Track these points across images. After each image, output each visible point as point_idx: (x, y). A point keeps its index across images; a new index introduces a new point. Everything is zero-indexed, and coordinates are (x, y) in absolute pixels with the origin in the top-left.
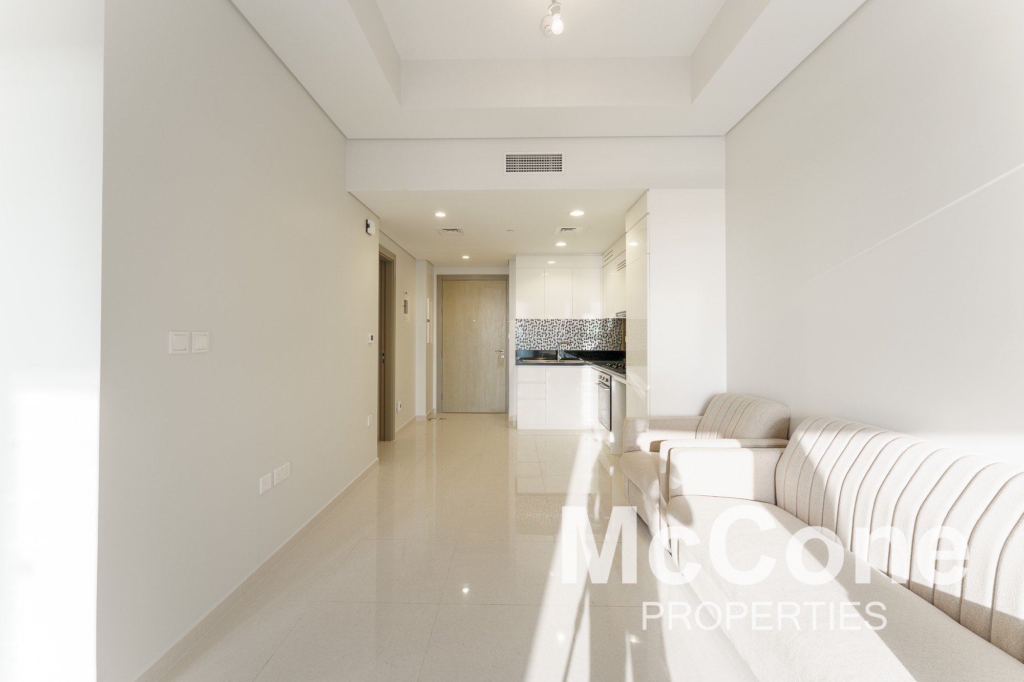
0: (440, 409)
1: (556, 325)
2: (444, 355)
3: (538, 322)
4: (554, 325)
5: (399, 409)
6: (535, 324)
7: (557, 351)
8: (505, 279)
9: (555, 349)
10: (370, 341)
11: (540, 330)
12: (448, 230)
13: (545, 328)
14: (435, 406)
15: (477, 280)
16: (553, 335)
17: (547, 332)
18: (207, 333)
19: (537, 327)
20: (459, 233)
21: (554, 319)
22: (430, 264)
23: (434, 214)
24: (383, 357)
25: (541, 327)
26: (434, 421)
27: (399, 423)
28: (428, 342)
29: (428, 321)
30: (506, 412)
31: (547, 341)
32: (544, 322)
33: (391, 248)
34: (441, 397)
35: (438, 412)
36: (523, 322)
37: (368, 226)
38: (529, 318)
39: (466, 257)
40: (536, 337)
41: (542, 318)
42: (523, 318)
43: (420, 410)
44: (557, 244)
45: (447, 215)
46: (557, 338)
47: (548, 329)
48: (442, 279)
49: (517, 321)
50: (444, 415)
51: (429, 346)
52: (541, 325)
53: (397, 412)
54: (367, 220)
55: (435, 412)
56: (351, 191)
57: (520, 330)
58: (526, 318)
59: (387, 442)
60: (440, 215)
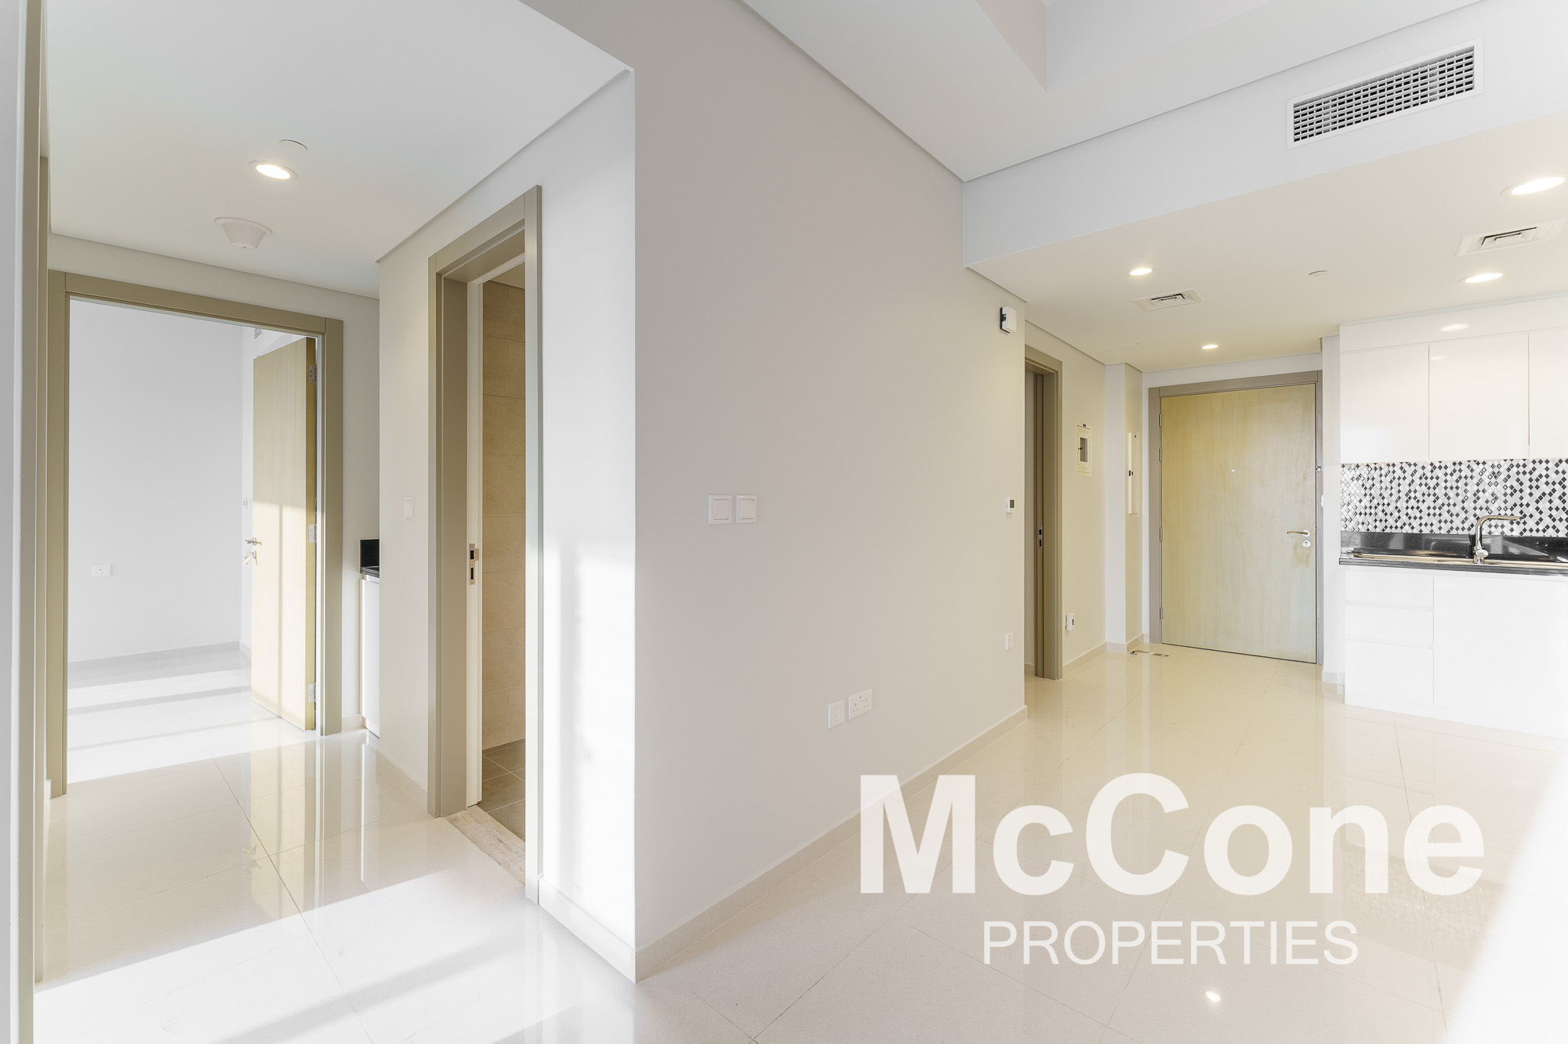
0: (1157, 636)
1: (1469, 474)
2: (1164, 536)
3: (1409, 470)
4: (1463, 474)
5: (1070, 627)
6: (1399, 473)
7: (1473, 538)
8: (1314, 379)
9: (1466, 532)
10: (1009, 509)
11: (1415, 486)
12: (1162, 298)
13: (1432, 483)
14: (1145, 629)
15: (1240, 389)
16: (1460, 498)
17: (1440, 492)
18: (755, 497)
19: (1408, 481)
20: (1187, 301)
21: (1464, 460)
22: (1134, 370)
23: (1127, 273)
24: (1040, 537)
25: (1418, 481)
26: (1145, 659)
27: (1070, 651)
28: (1130, 512)
29: (1130, 473)
30: (1317, 661)
31: (1437, 511)
32: (1430, 468)
33: (1050, 349)
34: (1158, 614)
35: (1152, 639)
36: (1364, 471)
37: (1003, 318)
38: (1382, 461)
39: (1210, 347)
40: (1402, 504)
41: (1423, 459)
42: (1363, 461)
43: (1115, 632)
44: (1469, 281)
45: (1154, 270)
46: (1473, 505)
47: (1443, 484)
48: (1158, 396)
49: (1346, 469)
50: (1165, 650)
51: (1132, 520)
52: (1418, 475)
53: (1067, 632)
54: (1001, 309)
55: (1147, 640)
56: (970, 265)
57: (1355, 488)
58: (1371, 461)
59: (1047, 681)
60: (1141, 271)
